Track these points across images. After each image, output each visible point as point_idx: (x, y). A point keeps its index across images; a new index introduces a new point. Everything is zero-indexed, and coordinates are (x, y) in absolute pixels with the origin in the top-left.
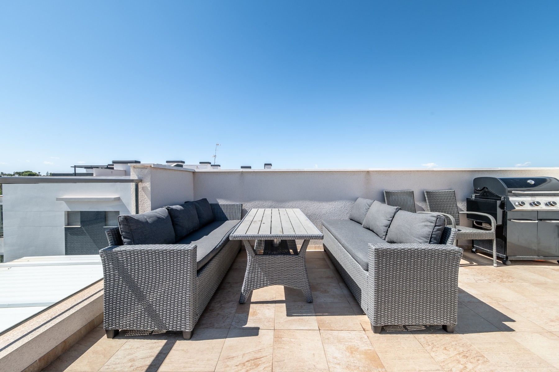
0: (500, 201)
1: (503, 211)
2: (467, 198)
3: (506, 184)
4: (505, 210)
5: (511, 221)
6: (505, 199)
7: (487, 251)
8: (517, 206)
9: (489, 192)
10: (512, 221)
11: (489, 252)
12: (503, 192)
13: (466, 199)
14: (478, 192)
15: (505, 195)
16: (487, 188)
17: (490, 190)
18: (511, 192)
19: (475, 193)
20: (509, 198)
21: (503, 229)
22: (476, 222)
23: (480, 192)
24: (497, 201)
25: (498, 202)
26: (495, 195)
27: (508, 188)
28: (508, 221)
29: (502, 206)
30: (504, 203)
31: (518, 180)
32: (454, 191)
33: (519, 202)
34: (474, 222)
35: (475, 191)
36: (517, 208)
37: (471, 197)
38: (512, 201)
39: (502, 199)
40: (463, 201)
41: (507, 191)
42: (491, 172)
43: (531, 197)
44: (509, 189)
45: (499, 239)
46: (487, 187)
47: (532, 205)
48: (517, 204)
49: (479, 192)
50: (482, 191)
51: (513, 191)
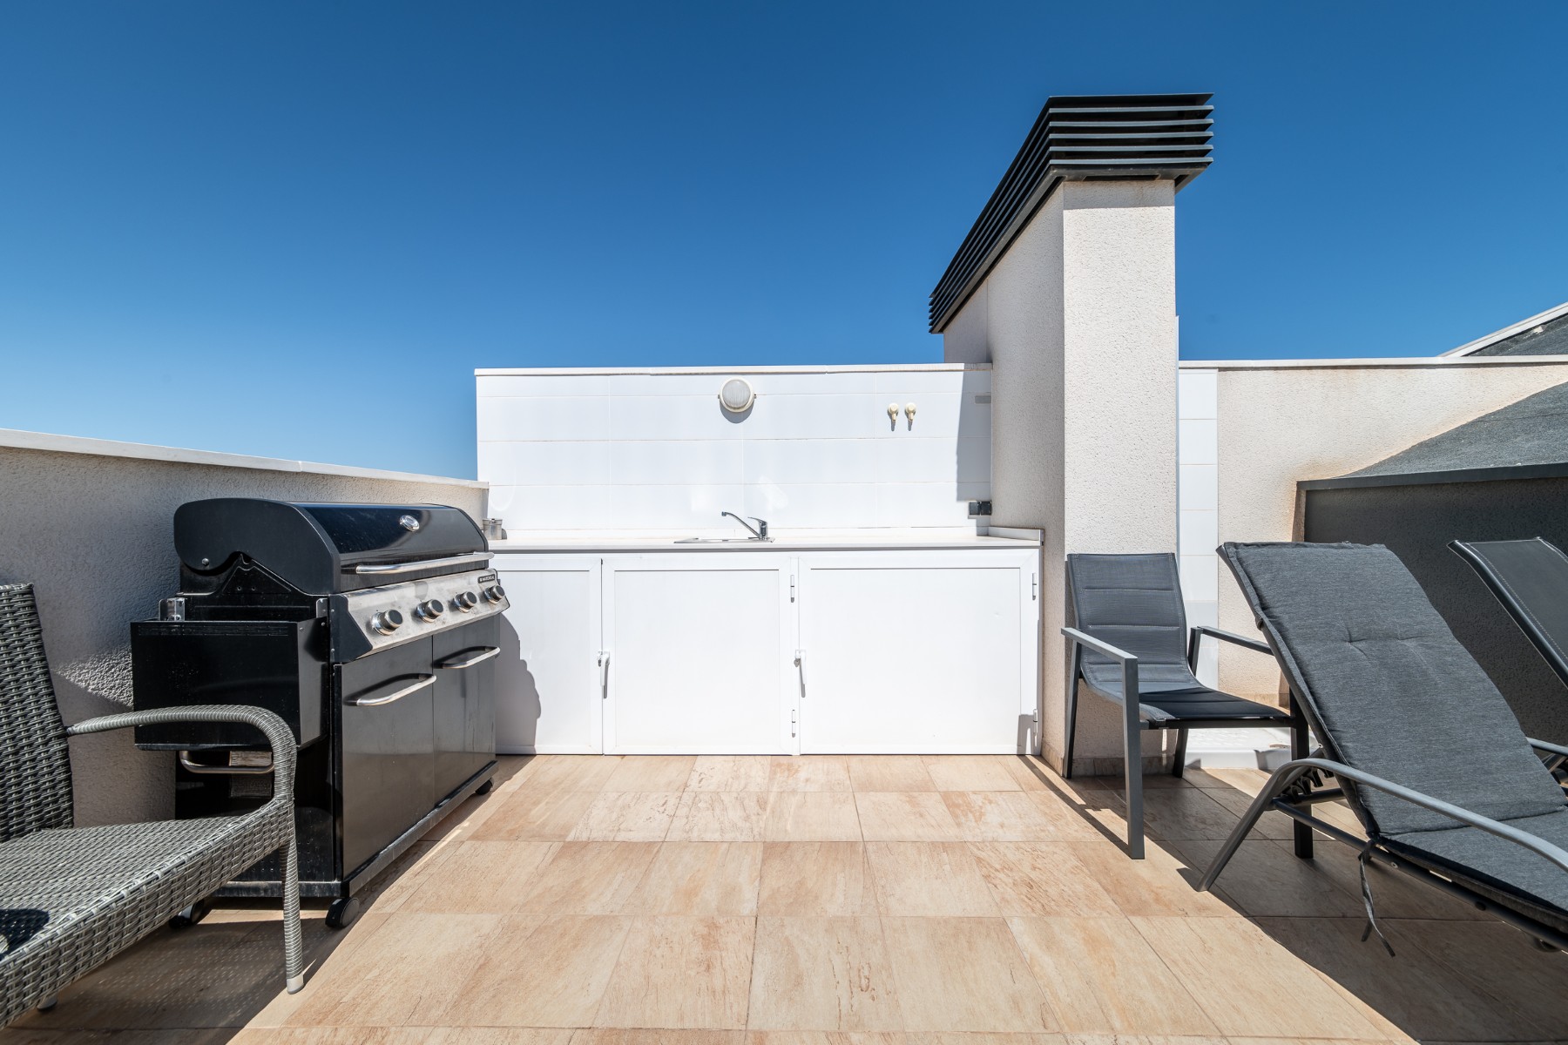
0: (310, 622)
1: (323, 667)
2: (134, 626)
3: (331, 533)
4: (332, 660)
5: (355, 704)
6: (329, 609)
7: (256, 889)
8: (374, 632)
9: (255, 578)
10: (362, 705)
11: (266, 890)
12: (323, 574)
13: (128, 627)
14: (200, 578)
15: (330, 588)
16: (248, 559)
17: (265, 564)
18: (354, 572)
19: (186, 585)
20: (345, 601)
21: (328, 757)
22: (193, 756)
23: (214, 579)
24: (299, 624)
25: (304, 629)
26: (286, 592)
27: (341, 552)
28: (345, 708)
29: (320, 644)
30: (327, 628)
31: (373, 517)
32: (30, 590)
33: (382, 615)
34: (185, 754)
35: (188, 573)
36: (378, 643)
37: (165, 610)
38: (357, 612)
39: (319, 612)
40: (103, 649)
41: (336, 570)
42: (270, 476)
43: (416, 584)
44: (346, 558)
45: (309, 811)
46: (247, 552)
47: (421, 617)
48: (375, 622)
49: (208, 578)
50: (224, 575)
51: (358, 568)
